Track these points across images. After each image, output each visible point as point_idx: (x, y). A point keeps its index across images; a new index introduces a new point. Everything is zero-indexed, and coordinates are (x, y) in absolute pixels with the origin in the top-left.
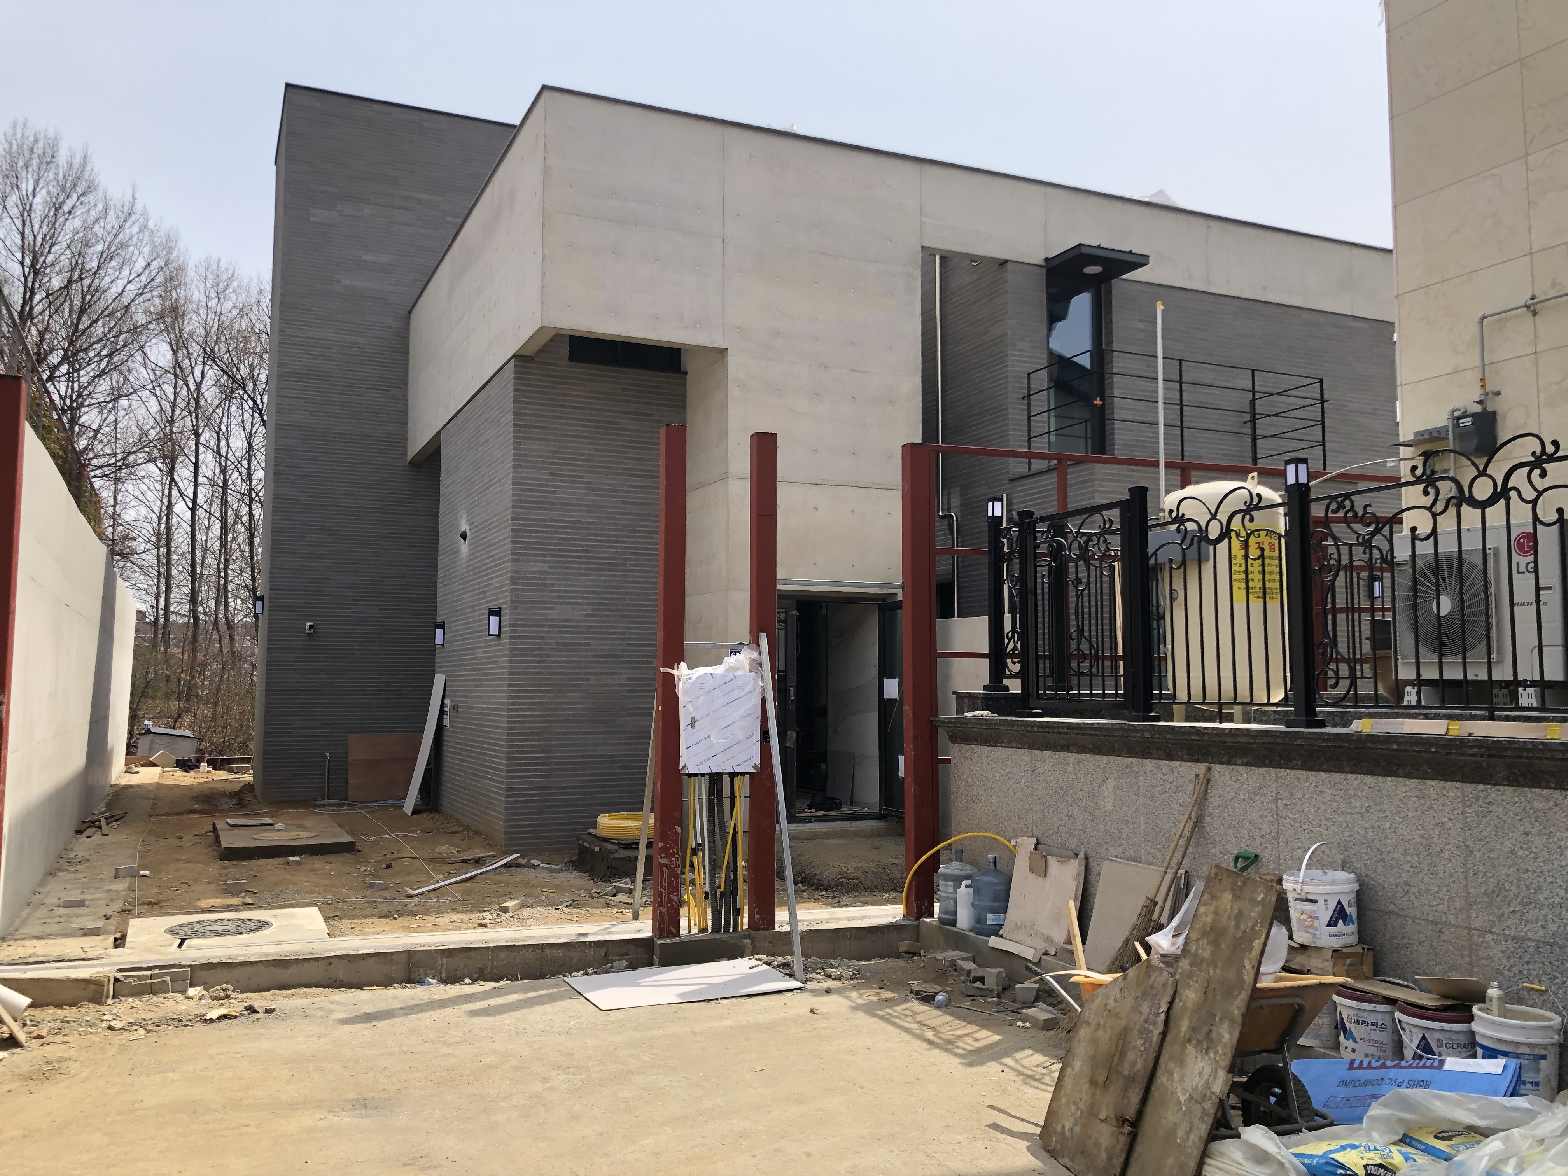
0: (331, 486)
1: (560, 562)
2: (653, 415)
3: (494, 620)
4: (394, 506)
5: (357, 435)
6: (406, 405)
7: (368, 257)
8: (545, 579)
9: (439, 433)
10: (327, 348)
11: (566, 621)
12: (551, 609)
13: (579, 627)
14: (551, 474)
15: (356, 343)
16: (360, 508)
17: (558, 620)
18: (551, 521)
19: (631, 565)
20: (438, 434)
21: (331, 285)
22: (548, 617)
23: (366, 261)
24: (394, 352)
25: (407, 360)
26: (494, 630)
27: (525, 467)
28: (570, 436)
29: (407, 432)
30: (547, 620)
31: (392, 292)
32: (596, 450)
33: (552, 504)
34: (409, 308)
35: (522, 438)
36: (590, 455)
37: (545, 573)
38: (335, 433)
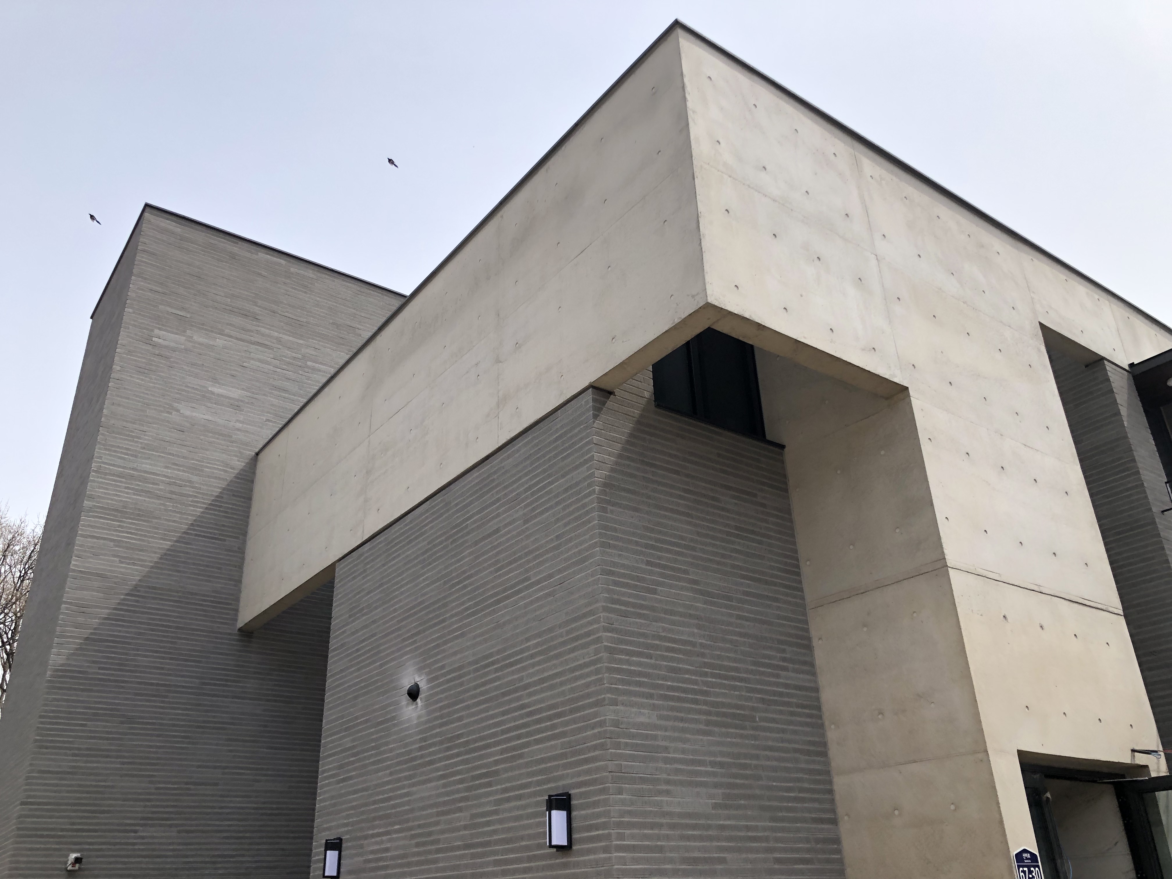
0: (135, 655)
1: (672, 709)
2: (755, 496)
3: (559, 817)
4: (215, 685)
5: (177, 592)
6: (243, 559)
7: (217, 390)
8: (655, 738)
9: (332, 567)
10: (153, 484)
11: (689, 815)
12: (668, 793)
13: (709, 827)
14: (648, 563)
15: (190, 482)
16: (169, 686)
17: (681, 815)
18: (654, 637)
19: (762, 719)
20: (331, 569)
21: (168, 413)
22: (666, 809)
23: (212, 393)
24: (234, 495)
25: (249, 507)
26: (559, 838)
27: (615, 547)
28: (666, 509)
29: (240, 591)
30: (664, 814)
31: (238, 430)
32: (698, 534)
33: (653, 609)
34: (257, 450)
35: (608, 502)
36: (692, 540)
37: (656, 727)
38: (149, 587)
